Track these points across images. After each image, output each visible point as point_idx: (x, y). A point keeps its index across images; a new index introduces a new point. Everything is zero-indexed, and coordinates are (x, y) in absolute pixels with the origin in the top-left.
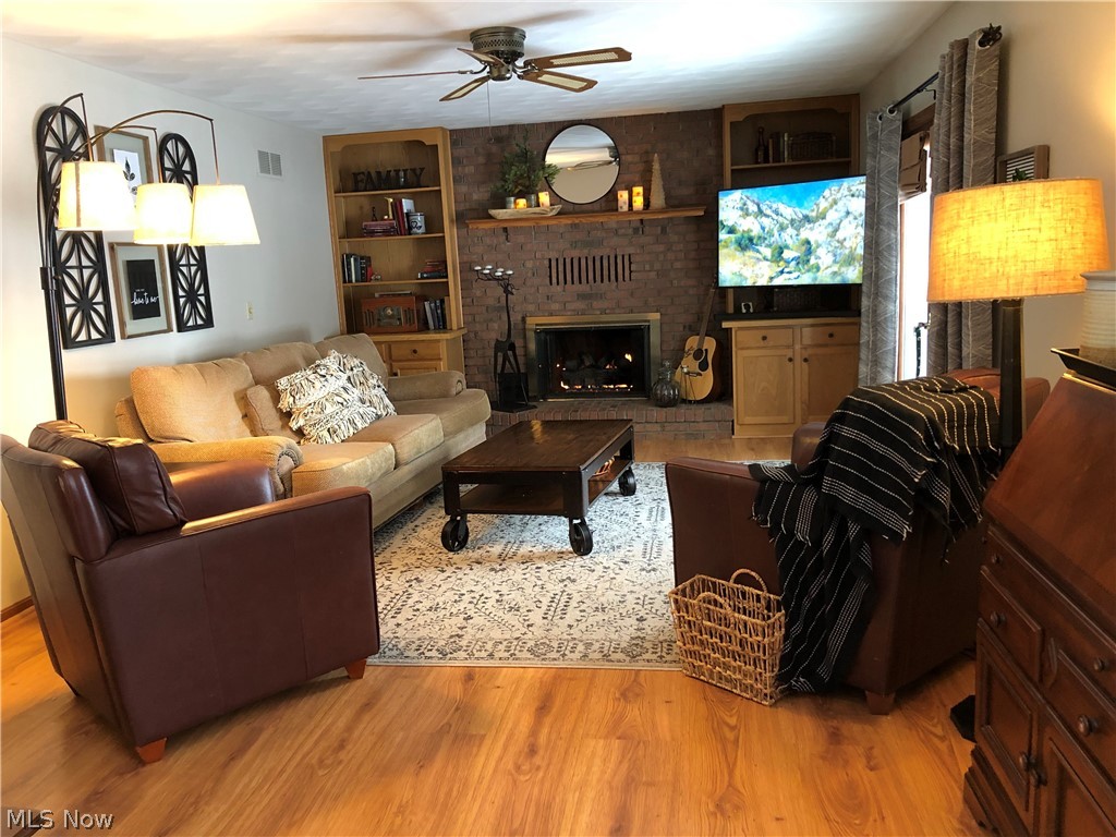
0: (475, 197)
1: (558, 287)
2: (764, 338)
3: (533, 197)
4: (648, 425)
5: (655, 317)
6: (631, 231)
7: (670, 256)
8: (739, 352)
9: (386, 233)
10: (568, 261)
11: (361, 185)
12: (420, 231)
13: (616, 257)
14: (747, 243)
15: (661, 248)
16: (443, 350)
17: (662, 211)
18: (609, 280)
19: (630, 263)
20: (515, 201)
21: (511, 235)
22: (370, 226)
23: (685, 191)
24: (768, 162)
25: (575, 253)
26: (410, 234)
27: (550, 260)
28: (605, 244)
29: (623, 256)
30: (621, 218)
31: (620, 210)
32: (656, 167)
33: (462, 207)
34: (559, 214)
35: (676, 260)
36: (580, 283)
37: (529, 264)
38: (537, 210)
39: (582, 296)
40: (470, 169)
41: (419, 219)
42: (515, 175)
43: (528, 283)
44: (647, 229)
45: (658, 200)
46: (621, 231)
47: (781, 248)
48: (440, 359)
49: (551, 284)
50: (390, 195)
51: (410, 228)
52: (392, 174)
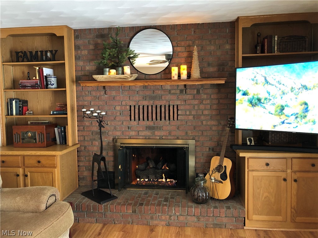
0: (87, 68)
1: (135, 122)
2: (267, 165)
3: (120, 69)
4: (189, 217)
5: (192, 142)
6: (178, 92)
7: (202, 107)
8: (250, 173)
9: (33, 87)
10: (141, 107)
11: (20, 59)
12: (53, 87)
13: (169, 106)
14: (256, 102)
15: (196, 102)
16: (58, 161)
17: (197, 80)
18: (165, 119)
19: (178, 110)
20: (109, 71)
21: (108, 91)
22: (24, 83)
23: (211, 69)
24: (265, 53)
25: (145, 103)
26: (47, 88)
27: (130, 106)
28: (163, 98)
29: (173, 106)
30: (173, 83)
31: (172, 78)
32: (195, 53)
33: (80, 74)
34: (136, 79)
35: (205, 109)
36: (148, 120)
37: (118, 108)
38: (122, 76)
39: (149, 128)
40: (85, 52)
41: (53, 80)
42: (109, 55)
43: (117, 119)
44: (188, 91)
45: (196, 73)
46: (172, 92)
47: (282, 106)
48: (55, 167)
49: (131, 120)
50: (37, 65)
51: (47, 85)
52: (39, 53)
